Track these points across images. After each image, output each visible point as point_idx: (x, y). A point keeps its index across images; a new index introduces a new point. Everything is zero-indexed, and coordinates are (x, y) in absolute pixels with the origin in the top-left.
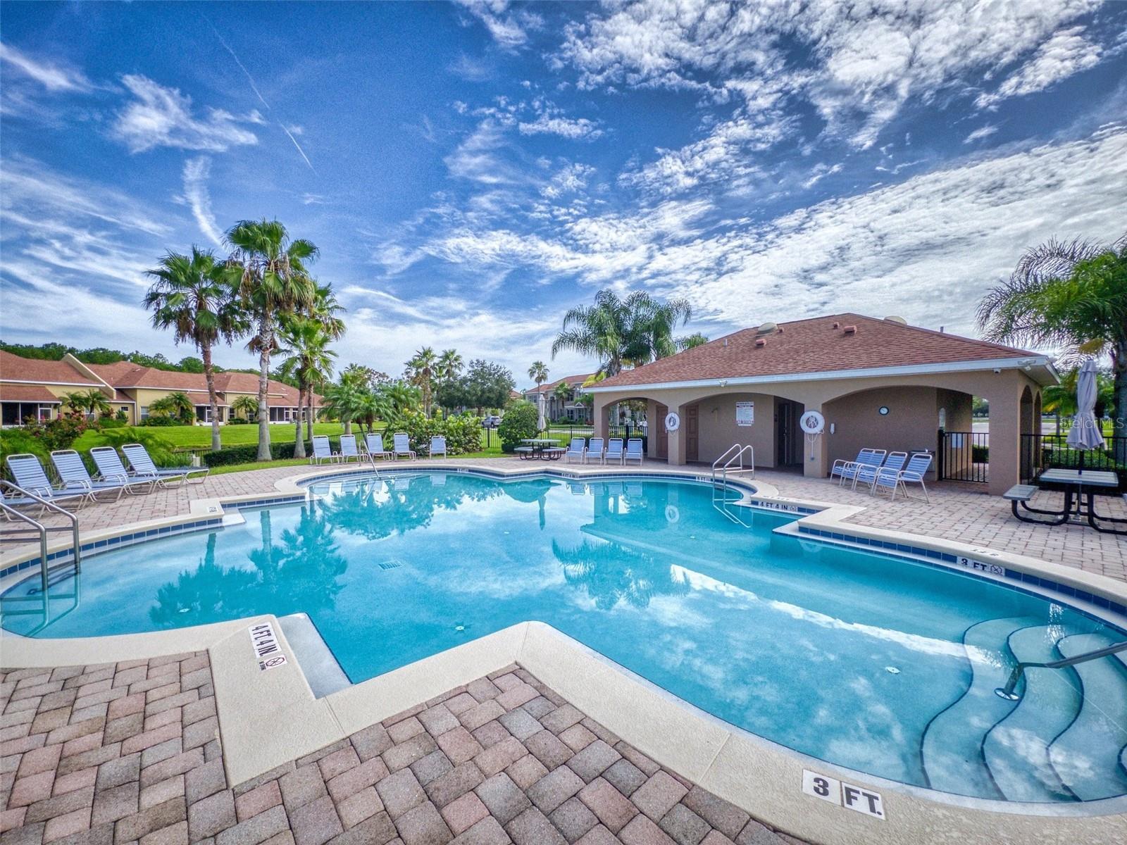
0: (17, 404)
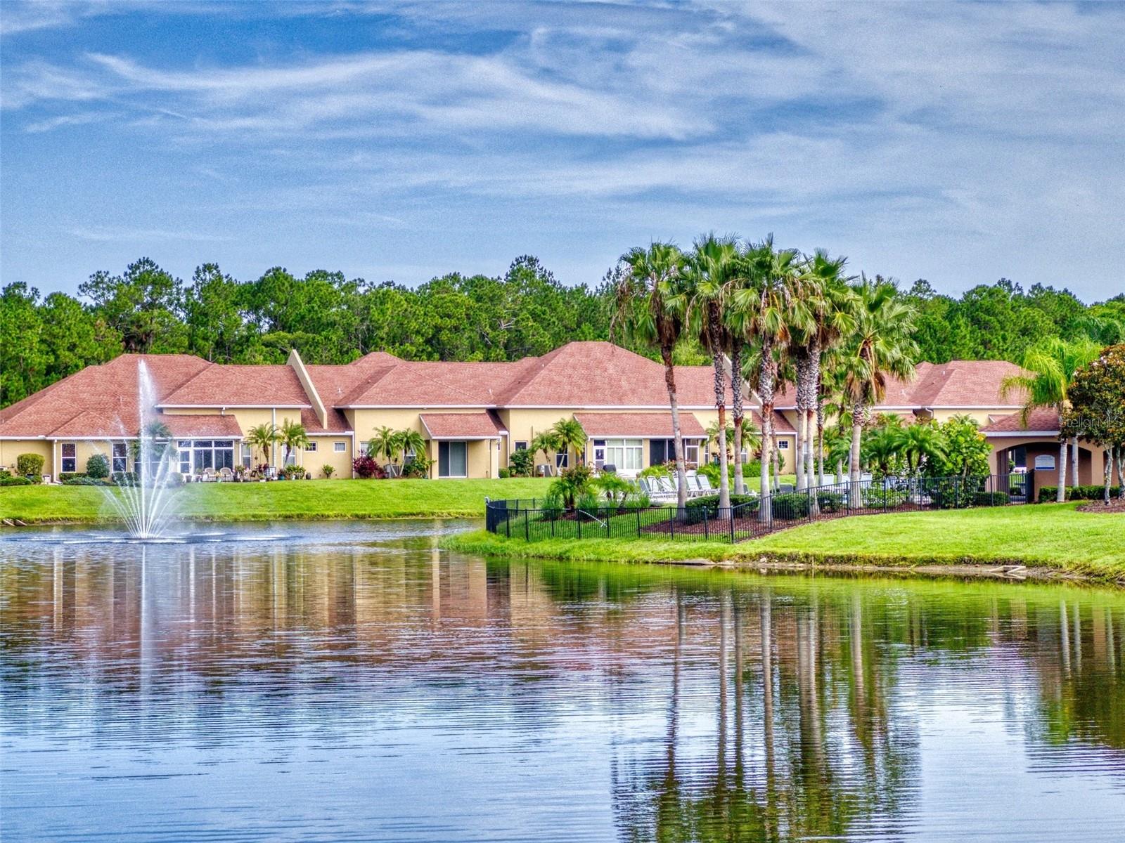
0: (665, 439)
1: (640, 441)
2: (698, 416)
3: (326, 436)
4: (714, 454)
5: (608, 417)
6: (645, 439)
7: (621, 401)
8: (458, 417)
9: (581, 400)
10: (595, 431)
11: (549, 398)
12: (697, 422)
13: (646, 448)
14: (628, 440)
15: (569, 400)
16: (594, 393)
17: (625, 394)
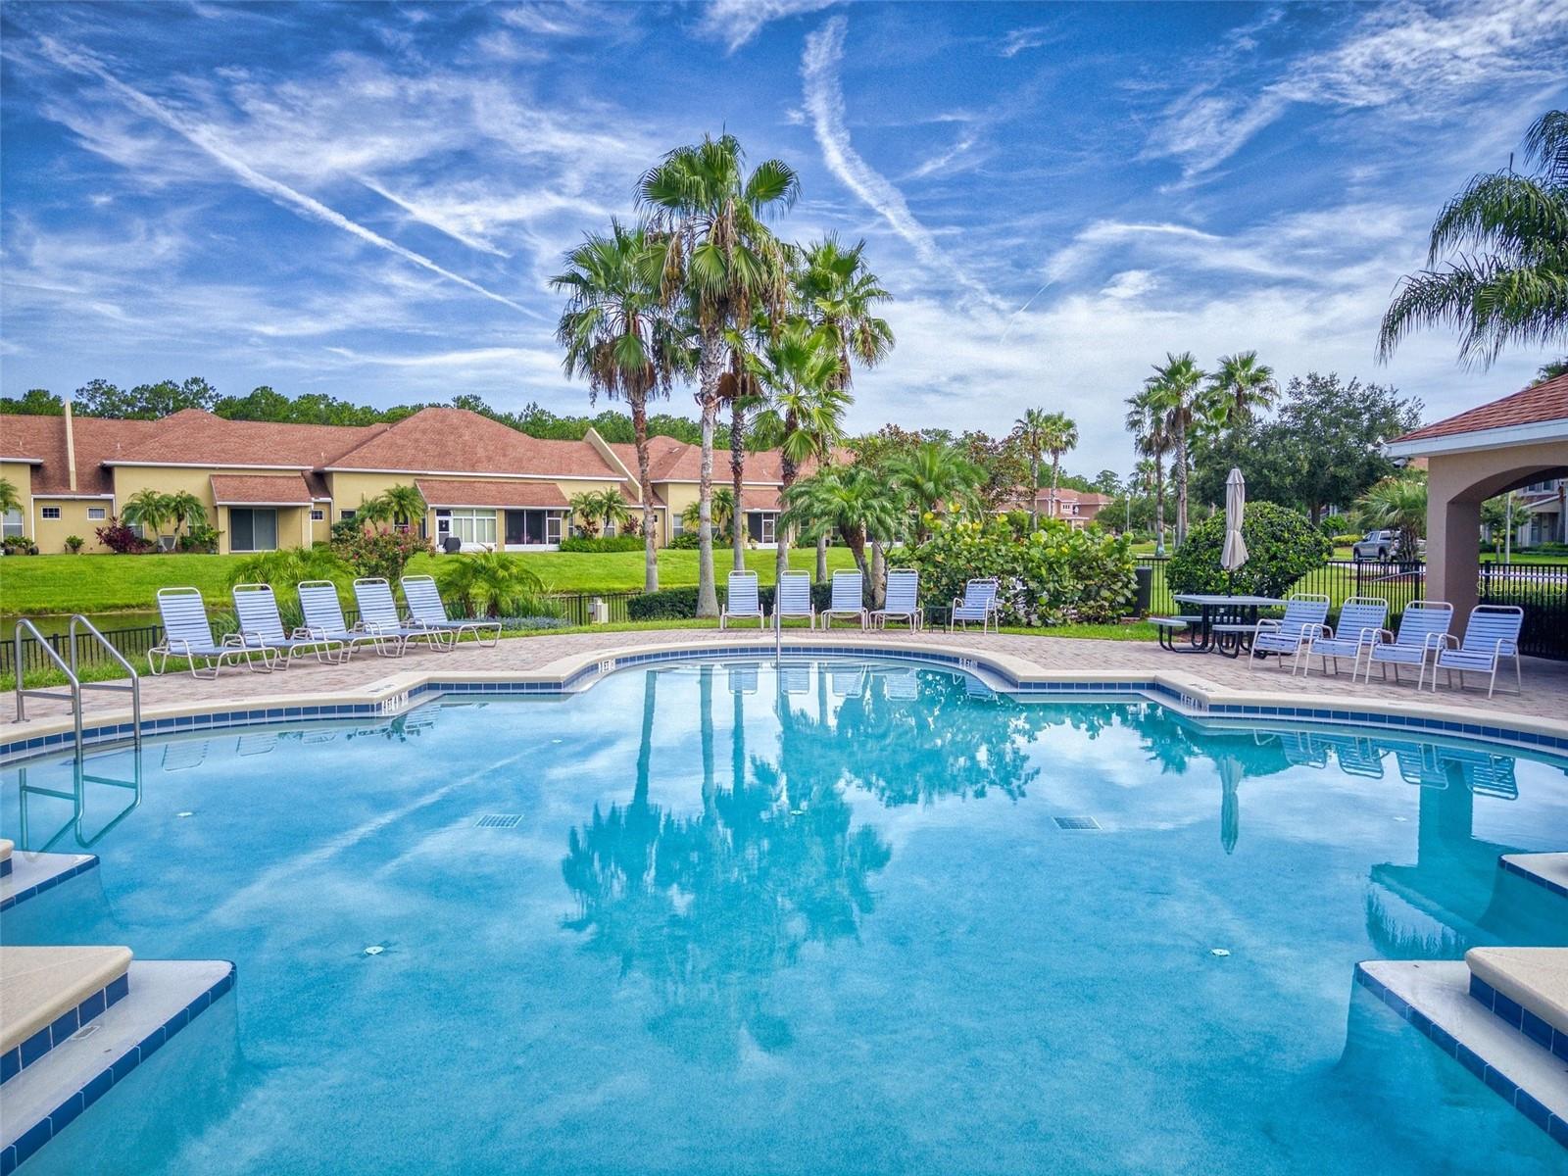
0: (522, 511)
1: (493, 511)
2: (561, 487)
3: (74, 500)
4: (578, 527)
5: (456, 484)
6: (499, 510)
7: (473, 468)
8: (262, 480)
9: (424, 465)
10: (438, 500)
11: (386, 462)
12: (560, 493)
13: (501, 520)
14: (478, 510)
15: (409, 465)
16: (443, 459)
17: (479, 461)
